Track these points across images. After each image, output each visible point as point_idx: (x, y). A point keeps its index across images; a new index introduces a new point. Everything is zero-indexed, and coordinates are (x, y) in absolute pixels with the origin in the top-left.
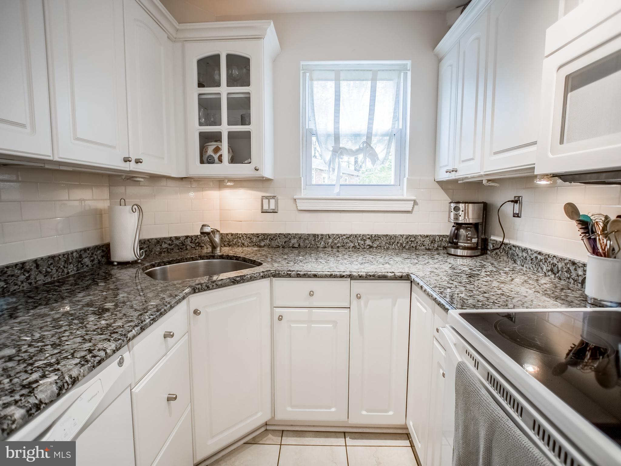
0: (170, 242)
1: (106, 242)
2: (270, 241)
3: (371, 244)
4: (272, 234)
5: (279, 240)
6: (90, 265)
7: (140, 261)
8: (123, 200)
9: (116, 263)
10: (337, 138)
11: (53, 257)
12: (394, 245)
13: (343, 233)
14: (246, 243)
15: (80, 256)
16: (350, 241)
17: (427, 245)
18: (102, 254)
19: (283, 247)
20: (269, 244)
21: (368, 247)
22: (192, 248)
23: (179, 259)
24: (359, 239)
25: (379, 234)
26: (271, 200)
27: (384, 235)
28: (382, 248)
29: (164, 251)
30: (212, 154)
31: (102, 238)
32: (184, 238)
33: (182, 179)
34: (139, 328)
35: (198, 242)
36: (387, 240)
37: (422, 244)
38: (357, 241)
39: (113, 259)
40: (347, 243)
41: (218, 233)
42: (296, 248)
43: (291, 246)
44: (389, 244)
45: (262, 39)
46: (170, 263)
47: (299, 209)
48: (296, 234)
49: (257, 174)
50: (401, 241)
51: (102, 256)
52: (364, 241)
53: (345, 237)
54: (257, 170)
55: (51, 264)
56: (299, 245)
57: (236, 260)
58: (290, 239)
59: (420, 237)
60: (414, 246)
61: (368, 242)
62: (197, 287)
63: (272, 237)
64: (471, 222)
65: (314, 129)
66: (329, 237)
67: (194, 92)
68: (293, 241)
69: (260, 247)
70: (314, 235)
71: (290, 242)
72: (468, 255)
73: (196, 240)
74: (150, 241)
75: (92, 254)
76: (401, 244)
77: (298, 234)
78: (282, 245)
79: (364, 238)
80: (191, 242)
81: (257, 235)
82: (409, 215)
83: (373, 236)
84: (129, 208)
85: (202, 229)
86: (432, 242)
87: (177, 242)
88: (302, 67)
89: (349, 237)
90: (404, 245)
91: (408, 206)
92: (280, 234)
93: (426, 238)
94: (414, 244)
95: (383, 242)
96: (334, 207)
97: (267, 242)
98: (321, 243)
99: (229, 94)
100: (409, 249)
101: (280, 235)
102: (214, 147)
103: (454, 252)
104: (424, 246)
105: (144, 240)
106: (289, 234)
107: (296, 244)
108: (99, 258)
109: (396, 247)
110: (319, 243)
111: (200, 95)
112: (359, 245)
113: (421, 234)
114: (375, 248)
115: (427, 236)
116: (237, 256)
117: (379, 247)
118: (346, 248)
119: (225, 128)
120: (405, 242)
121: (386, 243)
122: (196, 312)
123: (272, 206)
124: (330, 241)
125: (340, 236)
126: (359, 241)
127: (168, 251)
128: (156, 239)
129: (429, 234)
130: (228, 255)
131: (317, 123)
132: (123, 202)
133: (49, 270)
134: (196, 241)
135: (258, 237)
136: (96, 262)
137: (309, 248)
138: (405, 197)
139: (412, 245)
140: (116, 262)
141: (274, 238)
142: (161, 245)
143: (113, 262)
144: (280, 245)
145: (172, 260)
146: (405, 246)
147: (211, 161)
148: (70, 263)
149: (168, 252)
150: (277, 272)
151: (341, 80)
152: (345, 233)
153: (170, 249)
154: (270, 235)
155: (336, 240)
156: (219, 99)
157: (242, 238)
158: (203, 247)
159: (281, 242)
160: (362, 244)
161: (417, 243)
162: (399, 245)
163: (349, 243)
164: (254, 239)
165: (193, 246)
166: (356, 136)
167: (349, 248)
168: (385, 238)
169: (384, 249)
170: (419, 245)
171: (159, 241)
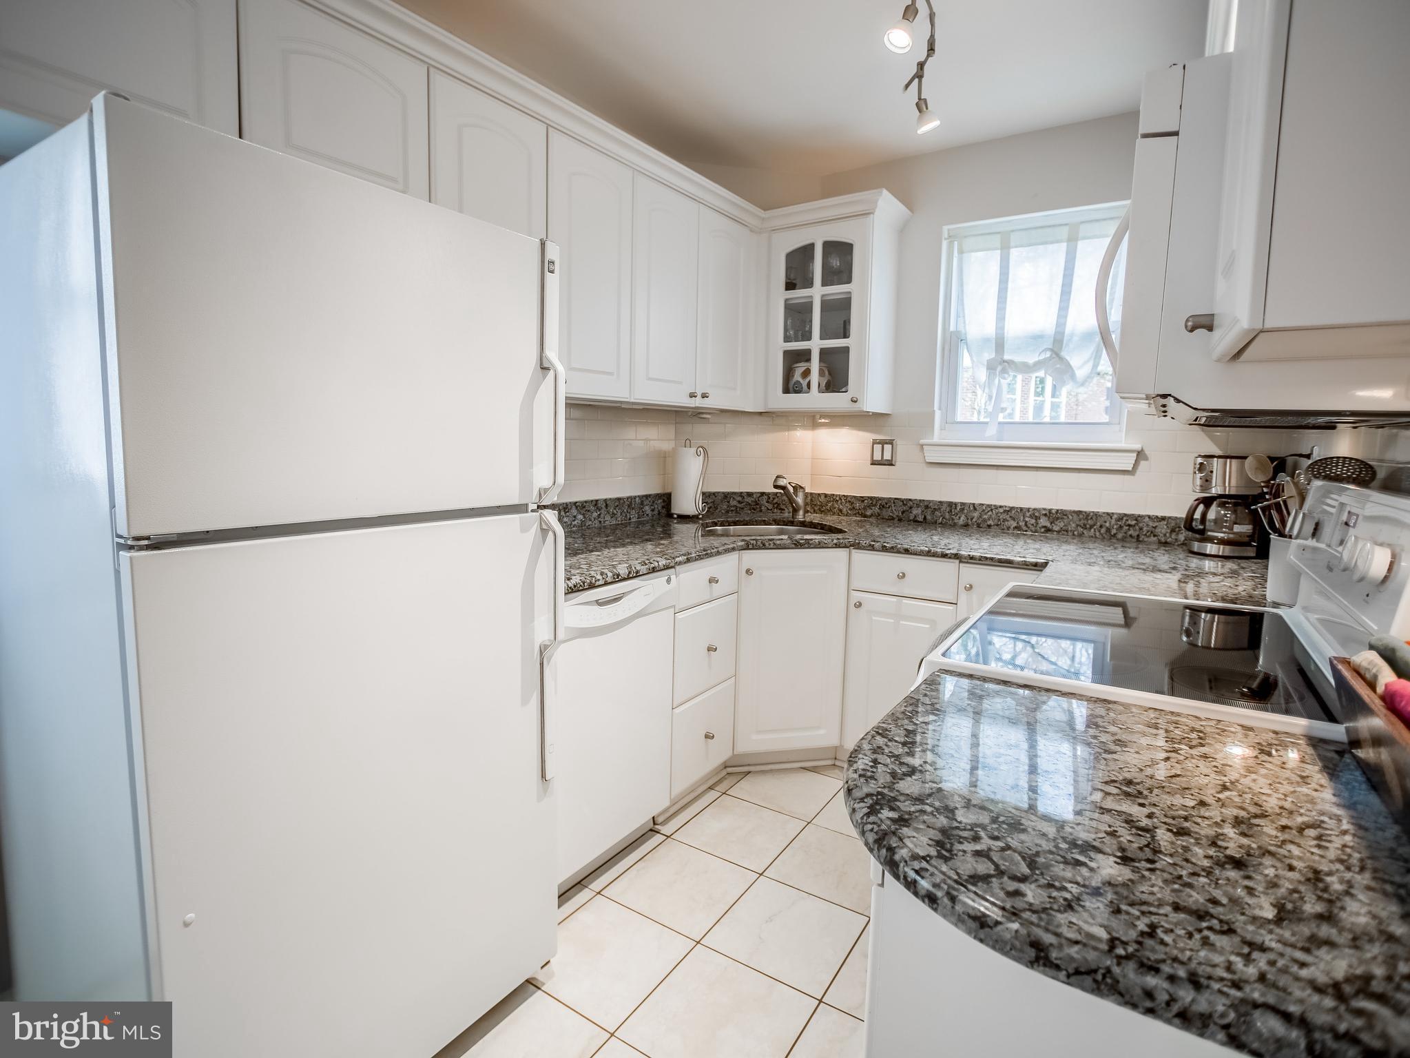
0: (740, 499)
1: (668, 491)
2: (880, 508)
3: (1048, 524)
4: (884, 499)
5: (893, 508)
6: (650, 515)
7: (701, 516)
8: (688, 441)
9: (675, 516)
10: (1000, 344)
11: (619, 499)
12: (1092, 530)
13: (999, 504)
14: (845, 510)
15: (642, 503)
16: (1010, 517)
17: (1161, 535)
18: (663, 504)
19: (899, 520)
20: (878, 513)
21: (1043, 530)
22: (768, 509)
23: (747, 521)
24: (1028, 514)
25: (1064, 508)
26: (885, 446)
27: (1074, 512)
28: (1070, 534)
29: (732, 510)
30: (800, 379)
31: (664, 487)
32: (759, 495)
33: (761, 413)
34: (685, 557)
35: (776, 503)
36: (1080, 520)
37: (1152, 532)
38: (1024, 518)
39: (673, 511)
40: (1005, 520)
41: (802, 490)
42: (919, 522)
43: (911, 518)
44: (1084, 527)
45: (872, 215)
46: (735, 523)
47: (927, 461)
48: (920, 500)
49: (855, 407)
50: (1107, 524)
51: (663, 507)
52: (1036, 520)
53: (1001, 510)
54: (854, 401)
55: (617, 506)
56: (925, 518)
57: (821, 529)
58: (911, 508)
59: (1147, 519)
60: (1135, 534)
61: (1044, 522)
62: (752, 542)
63: (884, 503)
64: (1233, 492)
65: (963, 331)
66: (975, 509)
67: (780, 296)
68: (916, 511)
69: (865, 516)
70: (950, 504)
71: (911, 512)
72: (1225, 554)
73: (774, 499)
74: (716, 495)
75: (653, 502)
76: (1108, 530)
77: (924, 500)
78: (897, 516)
79: (1035, 514)
80: (768, 502)
81: (862, 499)
82: (1127, 477)
83: (1054, 512)
84: (693, 450)
85: (775, 481)
86: (1173, 531)
87: (749, 500)
88: (949, 234)
89: (1008, 511)
90: (1114, 531)
91: (1127, 462)
92: (896, 499)
93: (1160, 521)
94: (1135, 530)
95: (1071, 523)
96: (975, 460)
97: (876, 510)
98: (960, 518)
99: (823, 296)
100: (1123, 540)
101: (896, 501)
102: (804, 369)
103: (1199, 547)
104: (1155, 536)
105: (709, 492)
106: (910, 500)
107: (920, 516)
108: (660, 508)
109: (1098, 534)
110: (957, 517)
111: (786, 300)
112: (1026, 525)
113: (1151, 514)
114: (1055, 533)
115: (1163, 519)
116: (822, 524)
117: (1064, 531)
118: (1003, 529)
119: (816, 344)
120: (1115, 527)
121: (1077, 525)
122: (749, 572)
123: (887, 456)
124: (976, 514)
125: (993, 507)
126: (1027, 519)
127: (737, 510)
128: (723, 493)
129: (1167, 514)
130: (811, 522)
131: (967, 322)
132: (688, 443)
133: (615, 512)
134: (775, 501)
135: (863, 501)
136: (656, 512)
137: (941, 523)
138: (1123, 445)
139: (1130, 533)
140: (676, 514)
141: (886, 504)
142: (729, 502)
143: (673, 514)
144: (894, 516)
145: (738, 521)
146: (1115, 534)
147: (798, 390)
148: (633, 509)
149: (737, 512)
150: (857, 541)
151: (1013, 248)
152: (1002, 504)
153: (740, 508)
154: (880, 499)
155: (986, 514)
156: (811, 304)
157: (840, 502)
158: (784, 510)
159: (896, 511)
160: (1033, 525)
161: (1141, 529)
162: (1103, 530)
163: (1008, 521)
164: (857, 505)
165: (770, 507)
166: (1037, 338)
167: (1008, 528)
168: (1075, 516)
169: (1074, 535)
170: (1146, 535)
171: (727, 496)
